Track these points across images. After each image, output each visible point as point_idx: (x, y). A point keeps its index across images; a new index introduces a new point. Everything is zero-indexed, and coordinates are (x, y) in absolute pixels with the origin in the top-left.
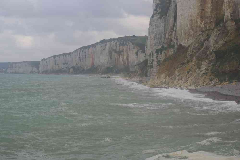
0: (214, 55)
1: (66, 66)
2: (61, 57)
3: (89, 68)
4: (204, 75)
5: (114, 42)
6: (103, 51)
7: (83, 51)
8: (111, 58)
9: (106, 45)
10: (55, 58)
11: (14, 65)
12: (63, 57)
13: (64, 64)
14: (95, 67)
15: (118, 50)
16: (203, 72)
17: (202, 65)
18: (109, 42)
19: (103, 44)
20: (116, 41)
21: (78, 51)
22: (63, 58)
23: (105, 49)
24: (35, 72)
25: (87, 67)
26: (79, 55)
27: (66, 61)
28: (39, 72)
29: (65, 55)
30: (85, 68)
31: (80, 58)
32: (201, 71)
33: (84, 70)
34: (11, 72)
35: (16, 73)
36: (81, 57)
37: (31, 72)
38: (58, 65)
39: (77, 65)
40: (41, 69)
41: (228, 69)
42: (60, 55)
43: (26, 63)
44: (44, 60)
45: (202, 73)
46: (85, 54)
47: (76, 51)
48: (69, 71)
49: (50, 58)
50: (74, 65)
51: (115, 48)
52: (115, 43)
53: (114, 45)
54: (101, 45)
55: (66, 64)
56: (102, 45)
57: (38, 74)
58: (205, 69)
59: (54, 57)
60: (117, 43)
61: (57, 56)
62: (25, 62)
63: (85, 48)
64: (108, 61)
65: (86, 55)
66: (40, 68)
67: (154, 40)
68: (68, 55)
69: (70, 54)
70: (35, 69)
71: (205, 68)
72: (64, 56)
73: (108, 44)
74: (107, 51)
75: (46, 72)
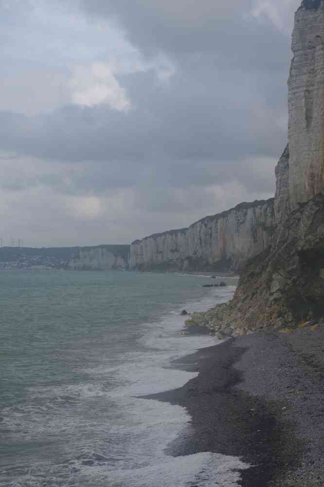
0: (297, 258)
1: (176, 255)
2: (169, 238)
3: (216, 260)
4: (275, 303)
5: (261, 209)
6: (241, 226)
7: (206, 225)
8: (255, 241)
9: (246, 214)
10: (156, 240)
11: (81, 253)
12: (170, 237)
13: (173, 251)
14: (227, 258)
15: (268, 223)
16: (275, 296)
17: (274, 282)
18: (252, 209)
19: (240, 213)
20: (265, 206)
21: (197, 225)
22: (172, 239)
23: (244, 222)
24: (121, 266)
25: (213, 259)
26: (198, 234)
27: (177, 245)
28: (127, 268)
29: (173, 233)
30: (210, 260)
31: (200, 239)
32: (271, 294)
33: (207, 264)
34: (75, 267)
35: (85, 268)
36: (203, 237)
37: (114, 267)
38: (161, 252)
39: (195, 253)
40: (132, 261)
41: (319, 292)
42: (165, 234)
43: (104, 250)
44: (137, 242)
45: (272, 298)
46: (209, 232)
47: (193, 226)
48: (182, 266)
49: (146, 238)
50: (191, 254)
51: (262, 220)
52: (264, 210)
53: (261, 215)
54: (236, 213)
55: (176, 250)
56: (238, 214)
57: (127, 270)
58: (279, 290)
59: (155, 237)
60: (267, 209)
61: (160, 235)
62: (102, 247)
63: (211, 219)
64: (251, 246)
65: (211, 235)
66: (129, 258)
67: (279, 211)
68: (180, 234)
69: (183, 231)
70: (120, 261)
71: (279, 287)
72: (174, 235)
73: (250, 212)
74: (247, 225)
75: (140, 267)
